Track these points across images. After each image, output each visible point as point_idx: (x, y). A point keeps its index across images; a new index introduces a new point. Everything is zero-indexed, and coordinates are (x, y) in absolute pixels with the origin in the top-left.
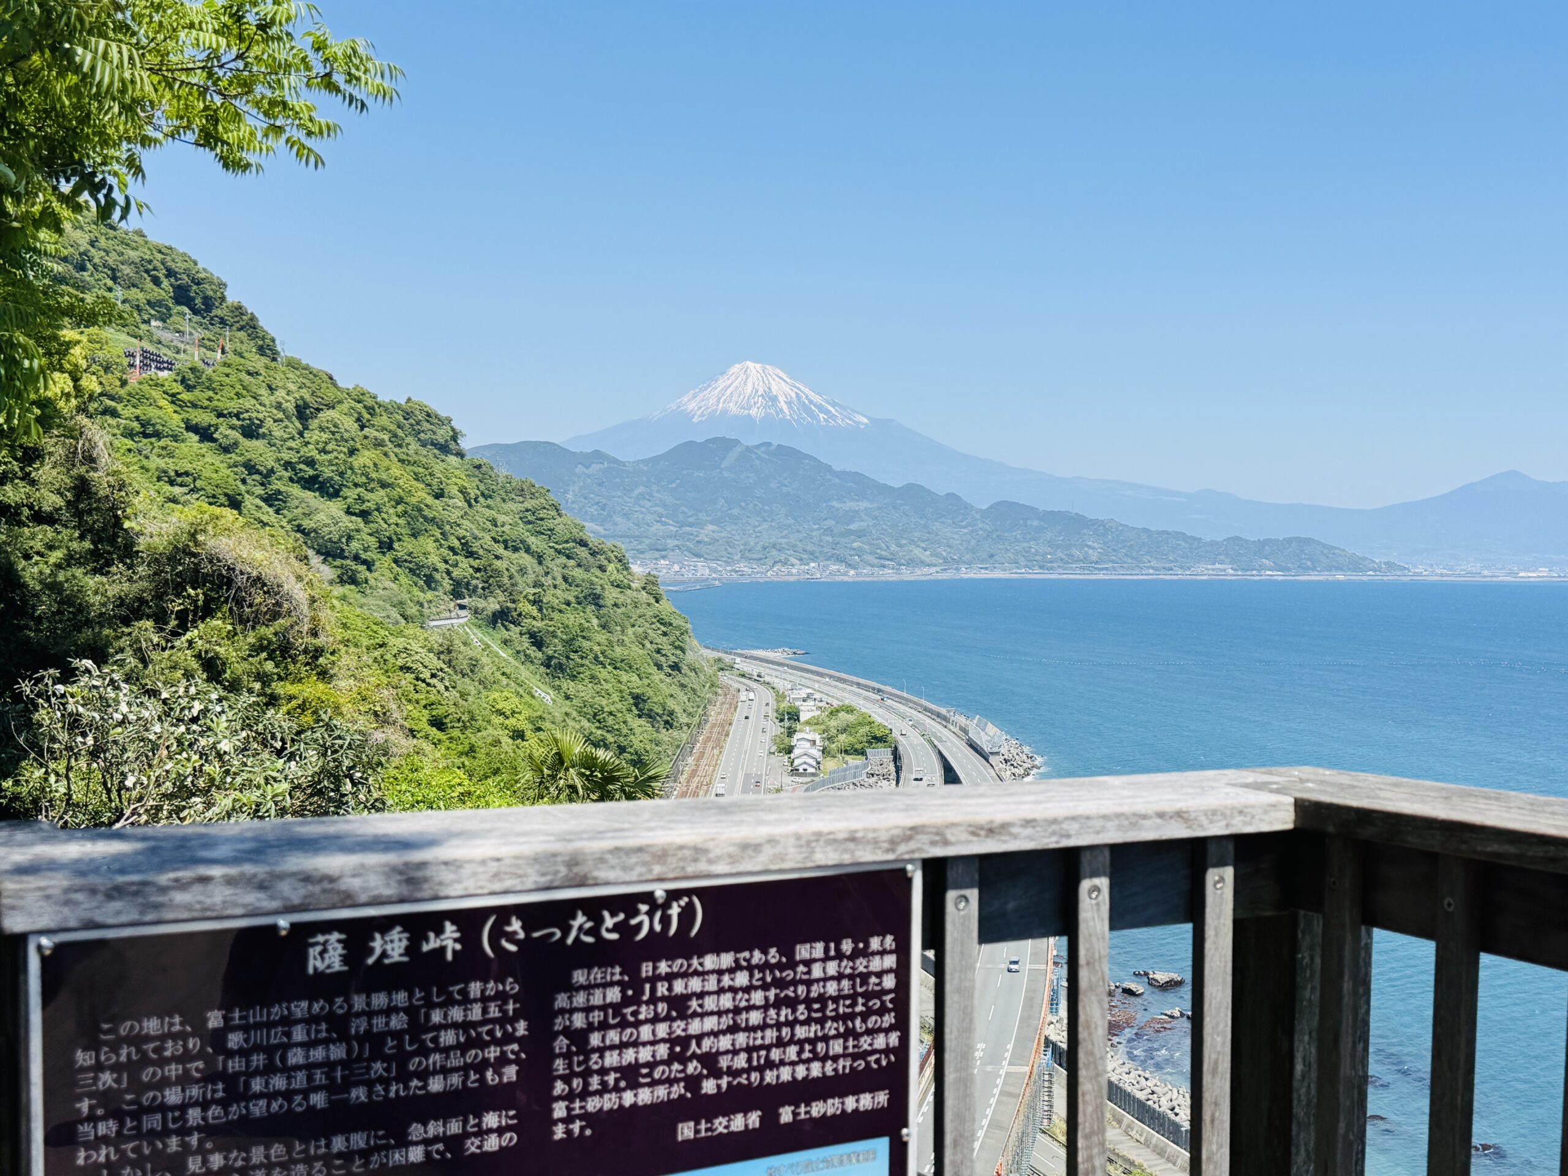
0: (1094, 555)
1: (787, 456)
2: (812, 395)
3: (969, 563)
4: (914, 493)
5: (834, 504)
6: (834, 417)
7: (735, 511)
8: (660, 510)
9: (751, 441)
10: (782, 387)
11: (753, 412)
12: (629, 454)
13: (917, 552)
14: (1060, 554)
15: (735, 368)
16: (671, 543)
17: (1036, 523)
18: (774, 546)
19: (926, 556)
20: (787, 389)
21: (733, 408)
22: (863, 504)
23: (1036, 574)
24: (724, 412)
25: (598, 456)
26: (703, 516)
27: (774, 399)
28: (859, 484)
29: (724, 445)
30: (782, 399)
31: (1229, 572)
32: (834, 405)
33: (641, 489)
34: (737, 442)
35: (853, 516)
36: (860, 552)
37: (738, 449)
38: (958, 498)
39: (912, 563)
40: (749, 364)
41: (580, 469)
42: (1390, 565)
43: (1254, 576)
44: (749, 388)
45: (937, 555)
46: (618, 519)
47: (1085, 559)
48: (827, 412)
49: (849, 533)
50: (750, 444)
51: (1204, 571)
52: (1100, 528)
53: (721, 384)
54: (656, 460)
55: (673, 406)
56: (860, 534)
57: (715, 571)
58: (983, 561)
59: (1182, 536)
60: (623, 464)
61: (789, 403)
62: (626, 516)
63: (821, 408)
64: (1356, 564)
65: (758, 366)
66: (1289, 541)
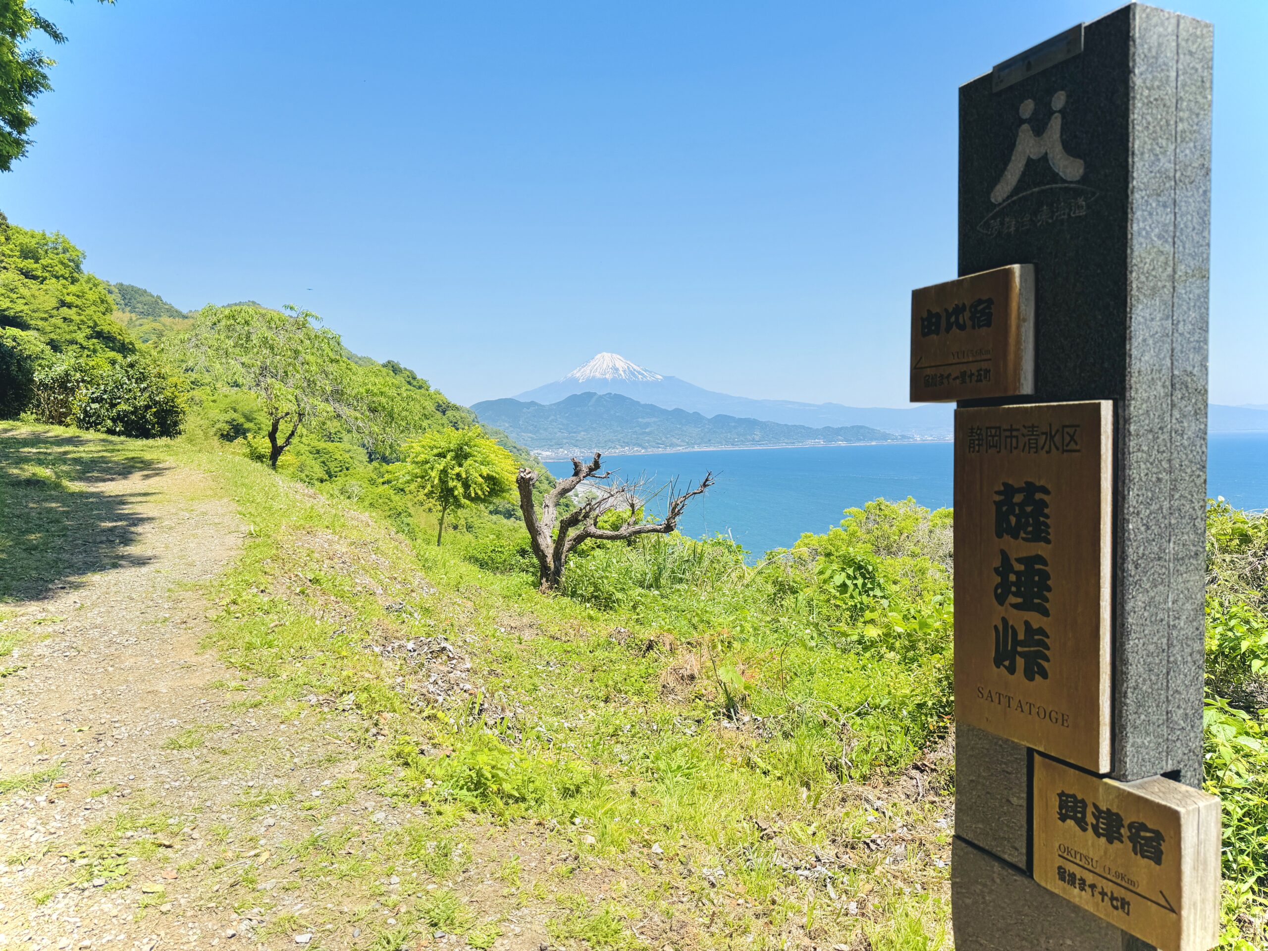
0: (757, 438)
1: (618, 399)
2: (635, 367)
3: (699, 444)
4: (678, 414)
5: (640, 420)
6: (645, 377)
7: (594, 426)
8: (561, 426)
9: (601, 392)
10: (621, 364)
11: (607, 376)
12: (546, 401)
13: (674, 440)
14: (742, 438)
15: (599, 356)
16: (565, 441)
17: (733, 424)
18: (609, 441)
19: (678, 442)
20: (622, 364)
21: (598, 375)
22: (653, 419)
23: (730, 448)
24: (594, 377)
25: (533, 403)
26: (580, 429)
27: (617, 370)
28: (652, 410)
29: (589, 395)
30: (621, 369)
31: (821, 443)
32: (646, 371)
33: (553, 417)
34: (595, 394)
35: (647, 425)
36: (648, 441)
37: (596, 397)
38: (699, 414)
39: (672, 445)
40: (605, 354)
41: (525, 410)
42: (903, 437)
43: (833, 444)
44: (605, 366)
45: (683, 441)
46: (541, 431)
47: (753, 440)
48: (642, 374)
49: (645, 433)
50: (601, 394)
51: (809, 443)
52: (763, 426)
53: (592, 363)
54: (559, 404)
55: (570, 375)
56: (649, 434)
57: (581, 452)
58: (706, 443)
59: (803, 427)
60: (544, 406)
61: (624, 371)
62: (545, 430)
63: (639, 373)
64: (885, 437)
65: (609, 354)
66: (853, 427)
